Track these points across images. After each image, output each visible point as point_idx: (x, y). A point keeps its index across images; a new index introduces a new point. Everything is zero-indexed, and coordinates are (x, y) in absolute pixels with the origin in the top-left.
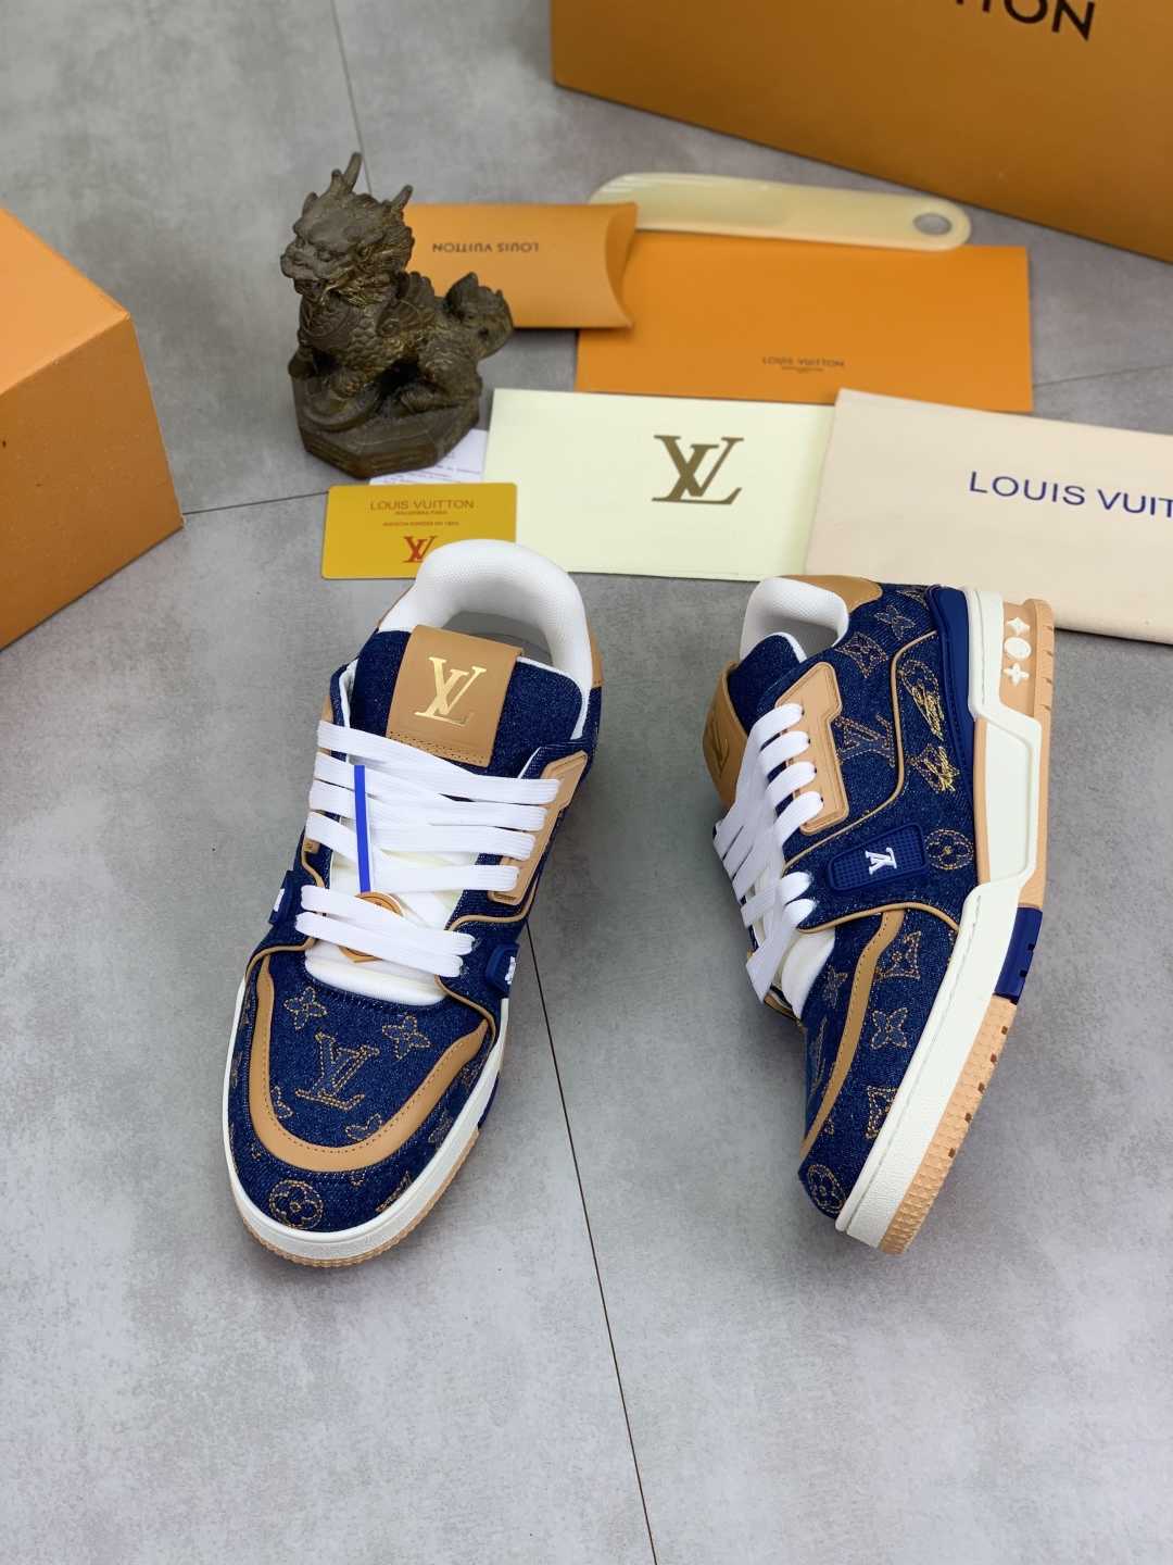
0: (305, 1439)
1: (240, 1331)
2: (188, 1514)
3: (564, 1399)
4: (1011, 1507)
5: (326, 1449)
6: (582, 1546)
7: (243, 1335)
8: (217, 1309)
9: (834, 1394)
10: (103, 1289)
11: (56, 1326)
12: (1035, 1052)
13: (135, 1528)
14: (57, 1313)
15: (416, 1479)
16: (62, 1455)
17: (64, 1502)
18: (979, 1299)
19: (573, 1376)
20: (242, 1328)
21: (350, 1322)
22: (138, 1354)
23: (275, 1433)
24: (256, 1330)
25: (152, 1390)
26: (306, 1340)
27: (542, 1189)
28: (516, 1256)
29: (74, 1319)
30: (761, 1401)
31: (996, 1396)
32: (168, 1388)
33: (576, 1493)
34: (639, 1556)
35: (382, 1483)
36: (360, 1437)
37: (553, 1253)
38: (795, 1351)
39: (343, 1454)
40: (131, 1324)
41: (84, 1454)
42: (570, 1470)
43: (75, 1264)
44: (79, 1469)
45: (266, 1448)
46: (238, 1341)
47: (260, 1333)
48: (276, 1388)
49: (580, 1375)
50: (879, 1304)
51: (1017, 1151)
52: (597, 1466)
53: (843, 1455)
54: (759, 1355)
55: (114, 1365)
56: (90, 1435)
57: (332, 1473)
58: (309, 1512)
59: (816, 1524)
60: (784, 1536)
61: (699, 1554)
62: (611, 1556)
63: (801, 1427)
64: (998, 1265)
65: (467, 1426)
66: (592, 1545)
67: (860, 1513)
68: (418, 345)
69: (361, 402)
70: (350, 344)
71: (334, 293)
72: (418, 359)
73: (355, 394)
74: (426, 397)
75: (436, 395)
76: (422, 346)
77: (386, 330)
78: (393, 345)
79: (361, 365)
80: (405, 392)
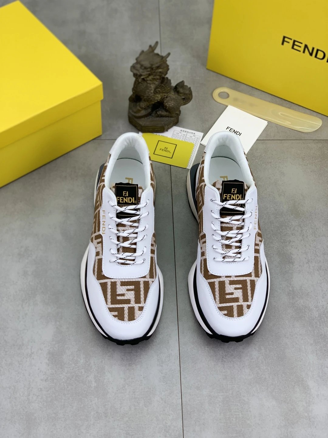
0: (91, 402)
1: (78, 368)
2: (55, 417)
3: (165, 402)
5: (97, 405)
7: (78, 370)
8: (72, 361)
9: (242, 414)
10: (41, 350)
11: (27, 358)
12: (314, 327)
13: (40, 419)
14: (27, 355)
15: (120, 418)
16: (23, 395)
17: (21, 408)
18: (288, 395)
21: (109, 371)
22: (48, 370)
23: (83, 399)
25: (51, 381)
26: (96, 374)
27: (168, 343)
28: (158, 360)
29: (32, 357)
30: (221, 413)
31: (288, 423)
32: (55, 381)
33: (165, 430)
35: (111, 418)
36: (107, 403)
37: (168, 361)
38: (233, 401)
39: (101, 408)
40: (48, 361)
41: (29, 395)
42: (164, 423)
43: (35, 342)
44: (27, 399)
45: (80, 403)
46: (77, 371)
47: (83, 370)
48: (85, 386)
49: (171, 397)
50: (259, 391)
51: (305, 355)
52: (172, 423)
53: (242, 432)
54: (222, 400)
55: (41, 372)
56: (31, 390)
57: (97, 412)
58: (89, 422)
63: (231, 422)
64: (294, 386)
65: (137, 406)
68: (164, 98)
69: (146, 111)
70: (146, 94)
71: (143, 79)
72: (164, 102)
73: (145, 109)
74: (164, 113)
75: (168, 113)
76: (166, 99)
77: (157, 92)
78: (157, 97)
79: (148, 101)
80: (159, 110)
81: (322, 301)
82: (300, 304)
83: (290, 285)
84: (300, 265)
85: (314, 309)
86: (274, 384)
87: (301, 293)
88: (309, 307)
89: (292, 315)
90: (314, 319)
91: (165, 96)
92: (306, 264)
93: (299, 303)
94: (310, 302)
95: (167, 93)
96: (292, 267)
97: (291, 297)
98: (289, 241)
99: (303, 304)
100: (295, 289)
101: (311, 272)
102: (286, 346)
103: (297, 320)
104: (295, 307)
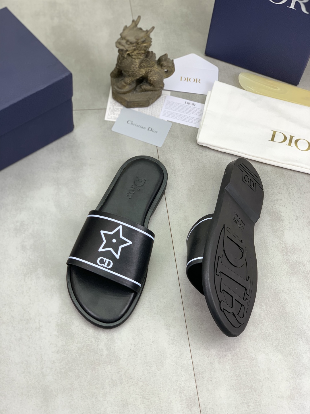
0: (105, 370)
1: (87, 338)
2: (71, 388)
3: (177, 364)
4: (299, 405)
5: (110, 373)
6: (181, 406)
8: (81, 331)
9: (252, 370)
10: (49, 323)
11: (36, 332)
13: (56, 391)
14: (36, 329)
15: (135, 383)
16: (36, 369)
17: (36, 382)
18: (292, 348)
19: (180, 359)
20: (88, 337)
21: (118, 338)
22: (59, 342)
23: (96, 367)
24: (92, 338)
25: (62, 352)
26: (106, 342)
28: (165, 324)
29: (41, 331)
30: (231, 370)
31: (296, 375)
32: (67, 352)
33: (179, 391)
34: (196, 409)
35: (126, 384)
36: (120, 370)
39: (115, 375)
40: (57, 333)
41: (43, 369)
42: (178, 384)
43: (42, 315)
44: (41, 373)
45: (94, 372)
46: (87, 340)
48: (97, 355)
49: (181, 358)
50: (264, 347)
51: (304, 308)
52: (185, 384)
53: (253, 387)
54: (231, 358)
55: (52, 344)
56: (44, 363)
57: (112, 380)
58: (105, 390)
59: (245, 405)
60: (236, 408)
61: (213, 411)
62: (188, 409)
63: (242, 379)
64: (297, 339)
65: (150, 370)
66: (183, 406)
67: (257, 403)
68: (148, 72)
69: (131, 87)
70: (131, 69)
71: (128, 54)
73: (129, 84)
74: (148, 87)
75: (152, 87)
76: (150, 73)
77: (142, 67)
78: (142, 71)
79: (133, 76)
80: (143, 85)
83: (283, 242)
84: (290, 222)
85: (308, 263)
86: (278, 339)
87: (293, 249)
88: (303, 262)
89: (288, 271)
90: (309, 273)
91: (149, 70)
92: (295, 221)
93: (293, 259)
94: (303, 257)
95: (151, 67)
96: (283, 225)
97: (284, 254)
98: (277, 200)
99: (297, 260)
100: (288, 245)
101: (301, 228)
102: (286, 301)
103: (293, 276)
104: (290, 262)
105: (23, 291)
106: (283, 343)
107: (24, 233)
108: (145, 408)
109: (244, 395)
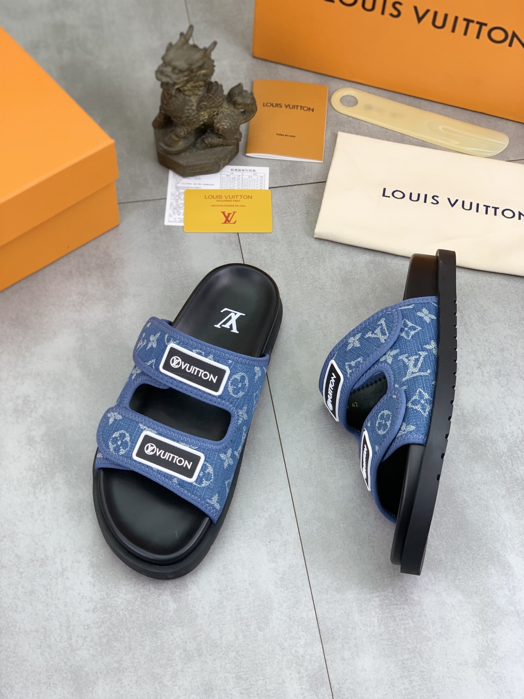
0: (172, 635)
2: (119, 667)
3: (290, 619)
4: (493, 676)
5: (182, 639)
6: (300, 687)
9: (413, 622)
10: (79, 563)
11: (57, 579)
12: (504, 468)
13: (95, 674)
14: (57, 573)
15: (223, 654)
16: (61, 639)
17: (62, 660)
18: (479, 581)
19: (294, 609)
20: (143, 582)
22: (95, 593)
23: (158, 632)
25: (102, 610)
27: (280, 523)
28: (268, 554)
29: (65, 577)
30: (380, 624)
31: (486, 625)
32: (109, 609)
33: (296, 663)
34: (325, 691)
35: (208, 656)
36: (198, 634)
37: (285, 553)
38: (395, 602)
39: (190, 642)
40: (92, 580)
41: (71, 639)
42: (293, 652)
43: (65, 551)
44: (68, 646)
45: (154, 638)
46: (141, 588)
48: (159, 611)
49: (297, 609)
50: (433, 582)
51: (496, 514)
52: (306, 651)
53: (417, 650)
54: (379, 603)
55: (84, 598)
56: (73, 630)
57: (185, 650)
58: (174, 668)
59: (405, 681)
60: (391, 686)
61: (352, 693)
62: (312, 692)
63: (398, 637)
64: (487, 566)
65: (247, 631)
66: (304, 687)
67: (425, 677)
68: (214, 116)
69: (187, 141)
70: (184, 114)
71: (178, 89)
72: (214, 122)
73: (185, 138)
74: (216, 140)
75: (221, 140)
76: (216, 117)
77: (201, 108)
78: (203, 115)
79: (188, 124)
80: (207, 137)
81: (510, 426)
82: (476, 434)
83: (458, 406)
84: (468, 373)
85: (500, 439)
86: (455, 567)
87: (475, 417)
88: (492, 437)
89: (467, 455)
90: (502, 456)
91: (214, 112)
92: (477, 369)
93: (474, 434)
94: (492, 429)
95: (218, 108)
99: (482, 435)
100: (465, 411)
101: (486, 381)
102: (465, 505)
103: (476, 461)
104: (470, 440)
105: (33, 513)
106: (463, 574)
107: (30, 416)
108: (241, 693)
109: (403, 663)
